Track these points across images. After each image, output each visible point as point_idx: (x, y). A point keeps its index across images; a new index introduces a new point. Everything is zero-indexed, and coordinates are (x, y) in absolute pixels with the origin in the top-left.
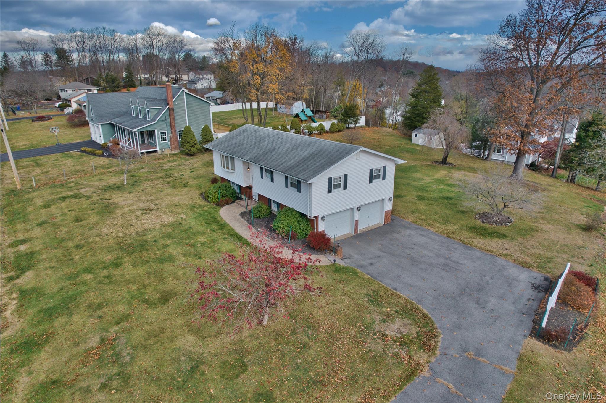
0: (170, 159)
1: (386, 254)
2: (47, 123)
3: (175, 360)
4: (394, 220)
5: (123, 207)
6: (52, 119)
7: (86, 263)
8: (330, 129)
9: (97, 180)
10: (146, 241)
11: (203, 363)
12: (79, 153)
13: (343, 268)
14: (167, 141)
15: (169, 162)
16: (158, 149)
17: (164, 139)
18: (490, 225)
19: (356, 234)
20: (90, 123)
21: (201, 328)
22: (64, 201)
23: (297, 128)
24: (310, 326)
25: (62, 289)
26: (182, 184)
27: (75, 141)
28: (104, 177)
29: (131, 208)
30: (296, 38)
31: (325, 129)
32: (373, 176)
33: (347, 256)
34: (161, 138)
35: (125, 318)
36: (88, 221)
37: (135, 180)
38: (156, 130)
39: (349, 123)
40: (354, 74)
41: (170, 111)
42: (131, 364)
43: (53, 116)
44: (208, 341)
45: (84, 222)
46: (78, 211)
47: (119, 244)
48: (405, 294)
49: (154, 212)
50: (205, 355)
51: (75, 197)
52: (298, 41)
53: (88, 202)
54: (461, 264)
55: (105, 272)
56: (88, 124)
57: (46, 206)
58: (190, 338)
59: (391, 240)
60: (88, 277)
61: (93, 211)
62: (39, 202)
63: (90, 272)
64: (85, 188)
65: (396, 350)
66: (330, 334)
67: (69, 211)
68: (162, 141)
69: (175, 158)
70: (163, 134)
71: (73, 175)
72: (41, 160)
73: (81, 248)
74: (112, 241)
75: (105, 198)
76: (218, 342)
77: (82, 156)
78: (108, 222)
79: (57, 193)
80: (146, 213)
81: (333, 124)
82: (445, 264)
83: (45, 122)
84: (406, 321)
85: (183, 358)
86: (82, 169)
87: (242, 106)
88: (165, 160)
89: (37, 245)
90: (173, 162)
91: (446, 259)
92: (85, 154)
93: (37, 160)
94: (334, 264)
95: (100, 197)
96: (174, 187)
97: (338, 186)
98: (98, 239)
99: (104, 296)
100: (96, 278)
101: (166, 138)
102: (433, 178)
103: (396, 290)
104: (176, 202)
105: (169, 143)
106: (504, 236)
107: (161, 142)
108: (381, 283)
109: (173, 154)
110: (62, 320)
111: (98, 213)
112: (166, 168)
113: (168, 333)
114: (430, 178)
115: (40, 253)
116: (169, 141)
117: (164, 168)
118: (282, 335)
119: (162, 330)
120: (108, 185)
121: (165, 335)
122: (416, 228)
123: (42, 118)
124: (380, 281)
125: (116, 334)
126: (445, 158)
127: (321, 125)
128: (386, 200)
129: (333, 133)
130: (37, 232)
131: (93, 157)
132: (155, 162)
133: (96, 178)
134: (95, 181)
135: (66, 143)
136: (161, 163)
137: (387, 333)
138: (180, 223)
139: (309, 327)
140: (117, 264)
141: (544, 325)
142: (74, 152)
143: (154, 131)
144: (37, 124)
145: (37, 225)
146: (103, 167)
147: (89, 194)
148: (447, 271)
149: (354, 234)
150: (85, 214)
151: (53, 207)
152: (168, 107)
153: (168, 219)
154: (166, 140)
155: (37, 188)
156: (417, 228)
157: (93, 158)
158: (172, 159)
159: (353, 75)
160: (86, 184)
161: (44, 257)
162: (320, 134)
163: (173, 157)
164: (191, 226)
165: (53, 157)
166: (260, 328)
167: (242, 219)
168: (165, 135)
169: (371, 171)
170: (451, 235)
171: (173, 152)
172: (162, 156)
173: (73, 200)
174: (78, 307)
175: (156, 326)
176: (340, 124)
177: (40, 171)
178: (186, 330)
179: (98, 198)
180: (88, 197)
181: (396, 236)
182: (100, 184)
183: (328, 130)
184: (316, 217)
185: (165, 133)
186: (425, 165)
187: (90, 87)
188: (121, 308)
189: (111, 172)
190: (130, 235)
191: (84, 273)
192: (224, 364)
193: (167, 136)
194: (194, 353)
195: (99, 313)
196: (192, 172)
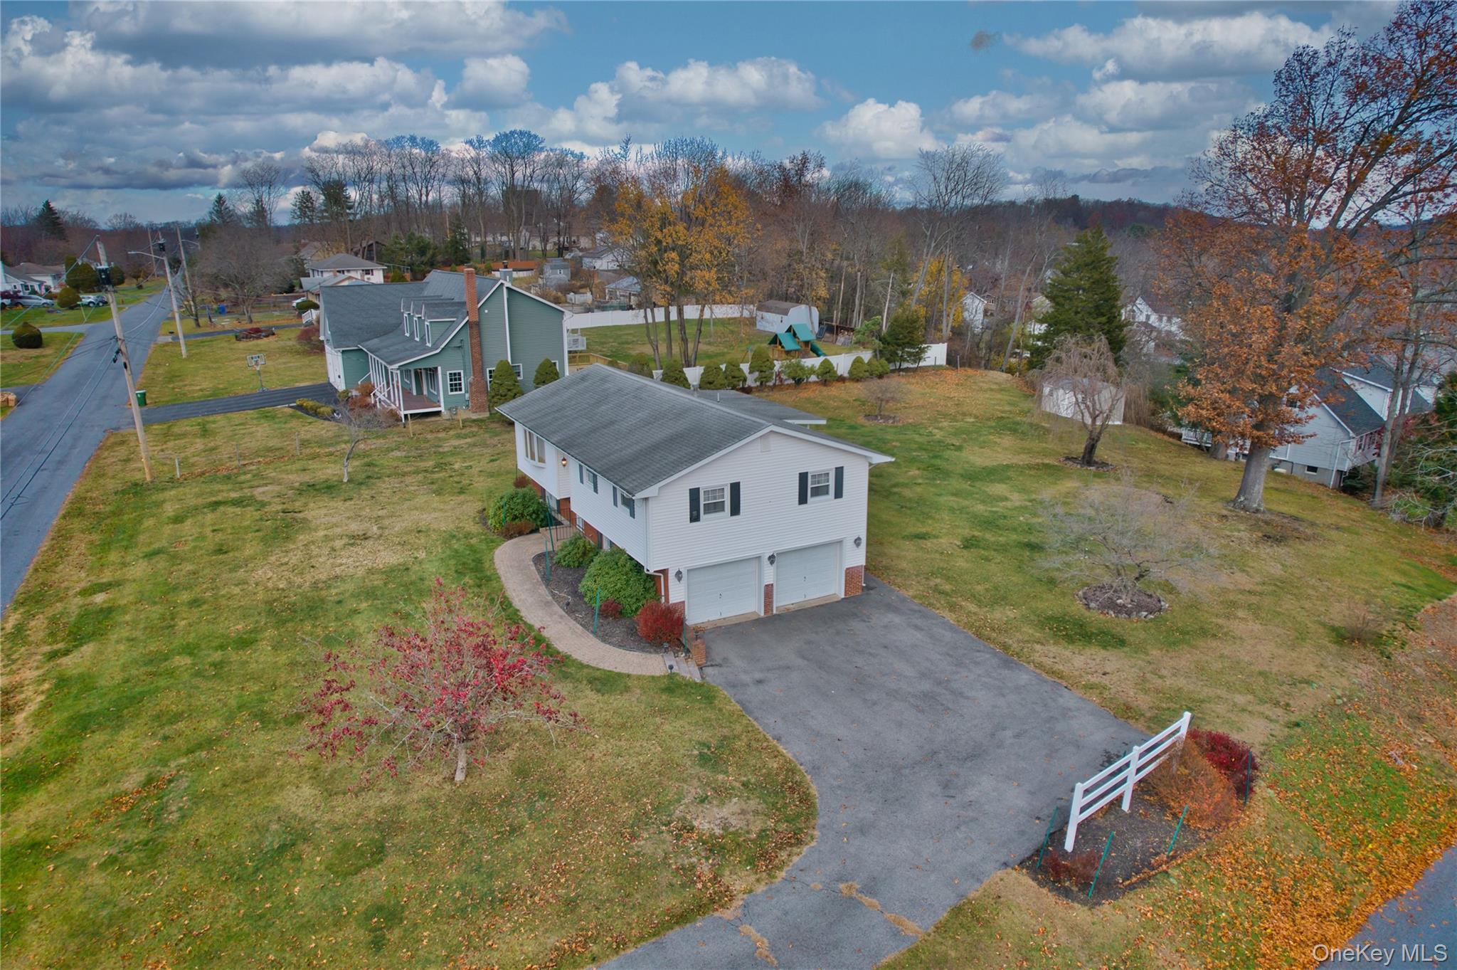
0: (463, 431)
1: (806, 662)
2: (263, 342)
3: (261, 829)
4: (872, 589)
5: (316, 530)
6: (273, 334)
7: (193, 635)
8: (850, 372)
9: (297, 471)
10: (323, 601)
11: (306, 840)
12: (290, 411)
13: (686, 685)
14: (463, 392)
15: (459, 437)
16: (442, 409)
17: (456, 387)
18: (1101, 616)
19: (769, 615)
20: (328, 348)
21: (336, 776)
22: (213, 511)
23: (764, 369)
24: (545, 795)
25: (127, 681)
26: (460, 486)
27: (297, 385)
28: (312, 465)
29: (330, 533)
30: (805, 160)
31: (835, 372)
32: (806, 489)
33: (718, 661)
34: (451, 385)
35: (209, 743)
36: (237, 554)
37: (369, 474)
38: (439, 368)
39: (902, 359)
40: (933, 245)
41: (471, 328)
42: (176, 828)
43: (277, 327)
44: (339, 800)
45: (231, 554)
46: (229, 531)
47: (269, 603)
48: (794, 750)
49: (370, 543)
50: (317, 825)
51: (237, 503)
52: (811, 166)
53: (257, 515)
54: (968, 698)
55: (217, 656)
56: (322, 350)
57: (178, 520)
58: (307, 791)
59: (838, 633)
60: (183, 661)
61: (257, 534)
62: (170, 510)
63: (191, 654)
64: (266, 485)
65: (694, 860)
66: (577, 813)
67: (214, 531)
68: (452, 390)
69: (475, 429)
70: (455, 377)
71: (259, 456)
72: (214, 422)
73: (199, 606)
74: (260, 596)
75: (291, 509)
76: (353, 805)
77: (292, 416)
78: (273, 559)
79: (212, 494)
80: (352, 545)
81: (858, 361)
82: (926, 696)
83: (259, 342)
84: (753, 804)
85: (274, 827)
86: (279, 445)
87: (646, 317)
88: (452, 433)
89: (126, 596)
90: (465, 436)
91: (939, 683)
92: (300, 413)
93: (208, 422)
94: (671, 676)
95: (285, 506)
96: (439, 493)
97: (716, 507)
98: (236, 590)
99: (193, 701)
100: (194, 664)
101: (460, 384)
102: (1034, 496)
103: (779, 740)
104: (422, 525)
105: (467, 395)
106: (1121, 642)
107: (450, 393)
108: (755, 723)
109: (474, 421)
110: (100, 737)
111: (263, 539)
112: (446, 449)
113: (270, 779)
114: (1026, 497)
115: (124, 610)
116: (466, 392)
117: (441, 450)
118: (481, 805)
119: (262, 772)
120: (312, 482)
121: (262, 781)
122: (911, 610)
123: (256, 333)
124: (756, 719)
125: (178, 771)
126: (1091, 449)
127: (826, 361)
128: (849, 543)
129: (858, 380)
130: (139, 570)
131: (311, 419)
132: (429, 436)
133: (298, 465)
134: (291, 472)
135: (279, 388)
136: (440, 440)
137: (695, 823)
138: (407, 569)
139: (543, 795)
140: (244, 643)
141: (1069, 845)
142: (285, 409)
143: (436, 368)
144: (242, 345)
145: (146, 556)
146: (321, 443)
147: (266, 499)
148: (922, 711)
149: (762, 614)
150: (238, 539)
151: (189, 522)
152: (467, 319)
153: (389, 558)
154: (461, 390)
155: (181, 480)
156: (915, 611)
157: (310, 423)
158: (467, 430)
159: (929, 245)
160: (273, 478)
161: (128, 618)
162: (825, 383)
163: (471, 427)
164: (426, 575)
165: (237, 417)
166: (447, 787)
167: (533, 568)
168: (460, 379)
169: (803, 477)
170: (987, 632)
171: (474, 417)
172: (448, 424)
173: (231, 510)
174: (137, 715)
175: (254, 764)
176: (875, 363)
177: (203, 447)
178: (307, 776)
179: (280, 507)
180: (263, 504)
181: (856, 625)
182: (296, 479)
183: (846, 375)
184: (664, 572)
185: (459, 374)
186: (1038, 464)
187: (369, 265)
188: (212, 724)
189: (331, 454)
190: (300, 587)
191: (179, 654)
192: (345, 846)
193: (462, 381)
194: (300, 819)
195: (167, 730)
196: (492, 461)
